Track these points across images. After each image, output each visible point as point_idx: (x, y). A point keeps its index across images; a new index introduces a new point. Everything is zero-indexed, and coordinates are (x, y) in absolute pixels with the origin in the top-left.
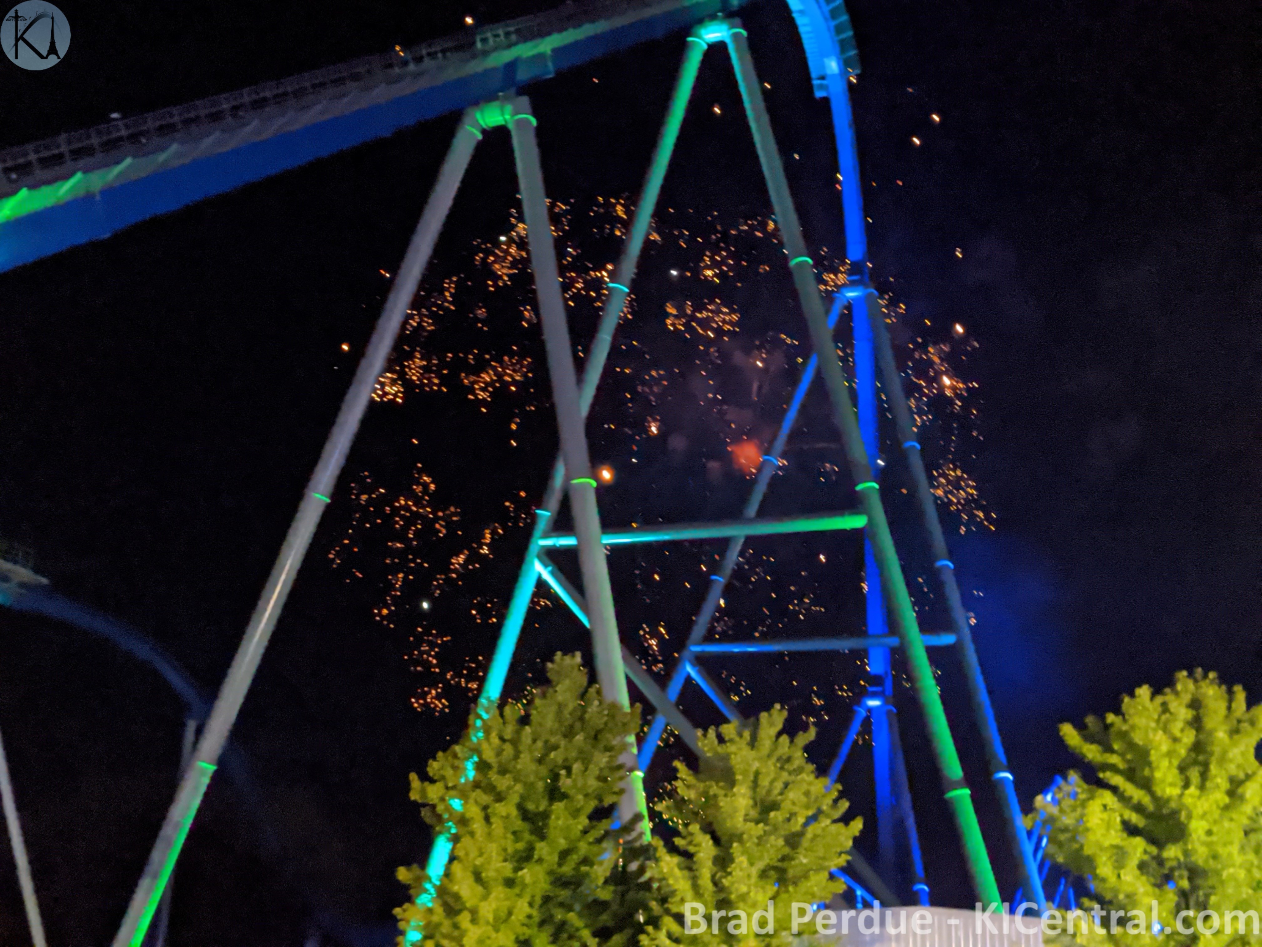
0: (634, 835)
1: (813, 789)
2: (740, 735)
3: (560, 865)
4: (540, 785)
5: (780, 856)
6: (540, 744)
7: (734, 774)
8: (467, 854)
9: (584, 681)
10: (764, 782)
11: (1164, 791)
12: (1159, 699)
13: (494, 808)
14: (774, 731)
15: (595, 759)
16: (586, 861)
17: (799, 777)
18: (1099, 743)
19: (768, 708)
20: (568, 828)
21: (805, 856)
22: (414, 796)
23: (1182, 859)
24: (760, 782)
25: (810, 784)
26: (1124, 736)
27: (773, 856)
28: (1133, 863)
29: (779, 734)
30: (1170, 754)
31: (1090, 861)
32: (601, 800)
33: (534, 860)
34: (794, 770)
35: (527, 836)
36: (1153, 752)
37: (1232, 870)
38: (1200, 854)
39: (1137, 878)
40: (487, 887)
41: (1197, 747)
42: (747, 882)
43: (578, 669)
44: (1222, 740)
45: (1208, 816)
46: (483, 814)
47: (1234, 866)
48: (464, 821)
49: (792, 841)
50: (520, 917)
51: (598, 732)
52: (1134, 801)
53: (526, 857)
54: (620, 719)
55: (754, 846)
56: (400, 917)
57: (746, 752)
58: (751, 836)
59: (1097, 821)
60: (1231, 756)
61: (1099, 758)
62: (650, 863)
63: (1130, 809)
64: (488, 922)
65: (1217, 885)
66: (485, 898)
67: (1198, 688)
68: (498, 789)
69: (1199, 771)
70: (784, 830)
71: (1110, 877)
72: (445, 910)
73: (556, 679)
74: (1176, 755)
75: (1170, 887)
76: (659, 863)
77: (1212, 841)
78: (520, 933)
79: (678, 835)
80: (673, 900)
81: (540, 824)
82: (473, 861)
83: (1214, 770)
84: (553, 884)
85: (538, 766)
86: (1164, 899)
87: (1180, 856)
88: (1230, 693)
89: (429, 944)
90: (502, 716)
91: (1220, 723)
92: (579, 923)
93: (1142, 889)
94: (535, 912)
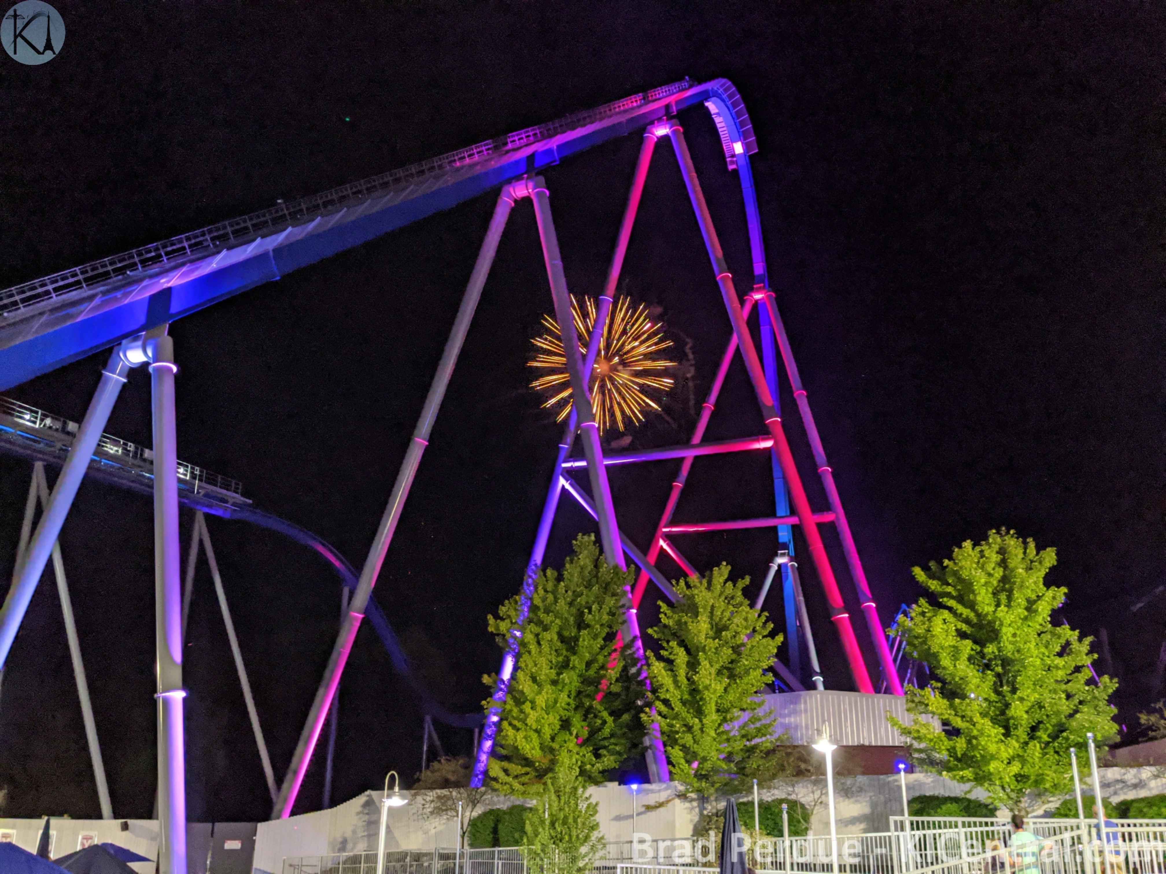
0: (633, 649)
1: (749, 616)
2: (701, 583)
3: (586, 671)
4: (572, 619)
5: (730, 661)
6: (570, 593)
7: (697, 608)
8: (527, 666)
9: (597, 551)
10: (718, 613)
11: (983, 609)
12: (978, 549)
13: (543, 636)
14: (722, 580)
15: (606, 602)
16: (602, 667)
17: (740, 609)
18: (939, 579)
19: (718, 565)
20: (591, 647)
21: (747, 660)
22: (491, 629)
23: (997, 653)
24: (715, 613)
25: (747, 613)
26: (955, 574)
27: (726, 660)
28: (964, 656)
29: (725, 582)
30: (986, 584)
31: (935, 656)
32: (610, 627)
33: (570, 668)
34: (737, 604)
35: (564, 652)
36: (975, 583)
37: (1031, 659)
38: (1009, 649)
39: (967, 666)
40: (540, 685)
41: (1004, 579)
42: (709, 678)
43: (592, 544)
44: (1020, 574)
45: (1013, 624)
46: (536, 639)
47: (1032, 657)
48: (523, 644)
49: (737, 649)
50: (563, 705)
51: (608, 584)
52: (964, 616)
53: (565, 665)
54: (620, 574)
55: (713, 654)
56: (485, 707)
57: (705, 593)
58: (710, 649)
59: (940, 630)
60: (1027, 584)
61: (939, 589)
62: (645, 667)
63: (961, 622)
64: (542, 709)
65: (1021, 669)
66: (539, 693)
67: (1003, 541)
68: (545, 623)
69: (1006, 595)
70: (732, 643)
71: (949, 667)
72: (514, 701)
73: (578, 550)
74: (990, 585)
75: (989, 672)
76: (651, 667)
77: (1016, 641)
78: (563, 714)
79: (663, 648)
80: (661, 691)
81: (573, 644)
82: (531, 671)
83: (1016, 594)
84: (582, 683)
85: (569, 607)
86: (986, 680)
87: (996, 651)
88: (1025, 543)
89: (505, 724)
90: (545, 576)
91: (1019, 563)
92: (600, 708)
93: (971, 674)
94: (572, 701)
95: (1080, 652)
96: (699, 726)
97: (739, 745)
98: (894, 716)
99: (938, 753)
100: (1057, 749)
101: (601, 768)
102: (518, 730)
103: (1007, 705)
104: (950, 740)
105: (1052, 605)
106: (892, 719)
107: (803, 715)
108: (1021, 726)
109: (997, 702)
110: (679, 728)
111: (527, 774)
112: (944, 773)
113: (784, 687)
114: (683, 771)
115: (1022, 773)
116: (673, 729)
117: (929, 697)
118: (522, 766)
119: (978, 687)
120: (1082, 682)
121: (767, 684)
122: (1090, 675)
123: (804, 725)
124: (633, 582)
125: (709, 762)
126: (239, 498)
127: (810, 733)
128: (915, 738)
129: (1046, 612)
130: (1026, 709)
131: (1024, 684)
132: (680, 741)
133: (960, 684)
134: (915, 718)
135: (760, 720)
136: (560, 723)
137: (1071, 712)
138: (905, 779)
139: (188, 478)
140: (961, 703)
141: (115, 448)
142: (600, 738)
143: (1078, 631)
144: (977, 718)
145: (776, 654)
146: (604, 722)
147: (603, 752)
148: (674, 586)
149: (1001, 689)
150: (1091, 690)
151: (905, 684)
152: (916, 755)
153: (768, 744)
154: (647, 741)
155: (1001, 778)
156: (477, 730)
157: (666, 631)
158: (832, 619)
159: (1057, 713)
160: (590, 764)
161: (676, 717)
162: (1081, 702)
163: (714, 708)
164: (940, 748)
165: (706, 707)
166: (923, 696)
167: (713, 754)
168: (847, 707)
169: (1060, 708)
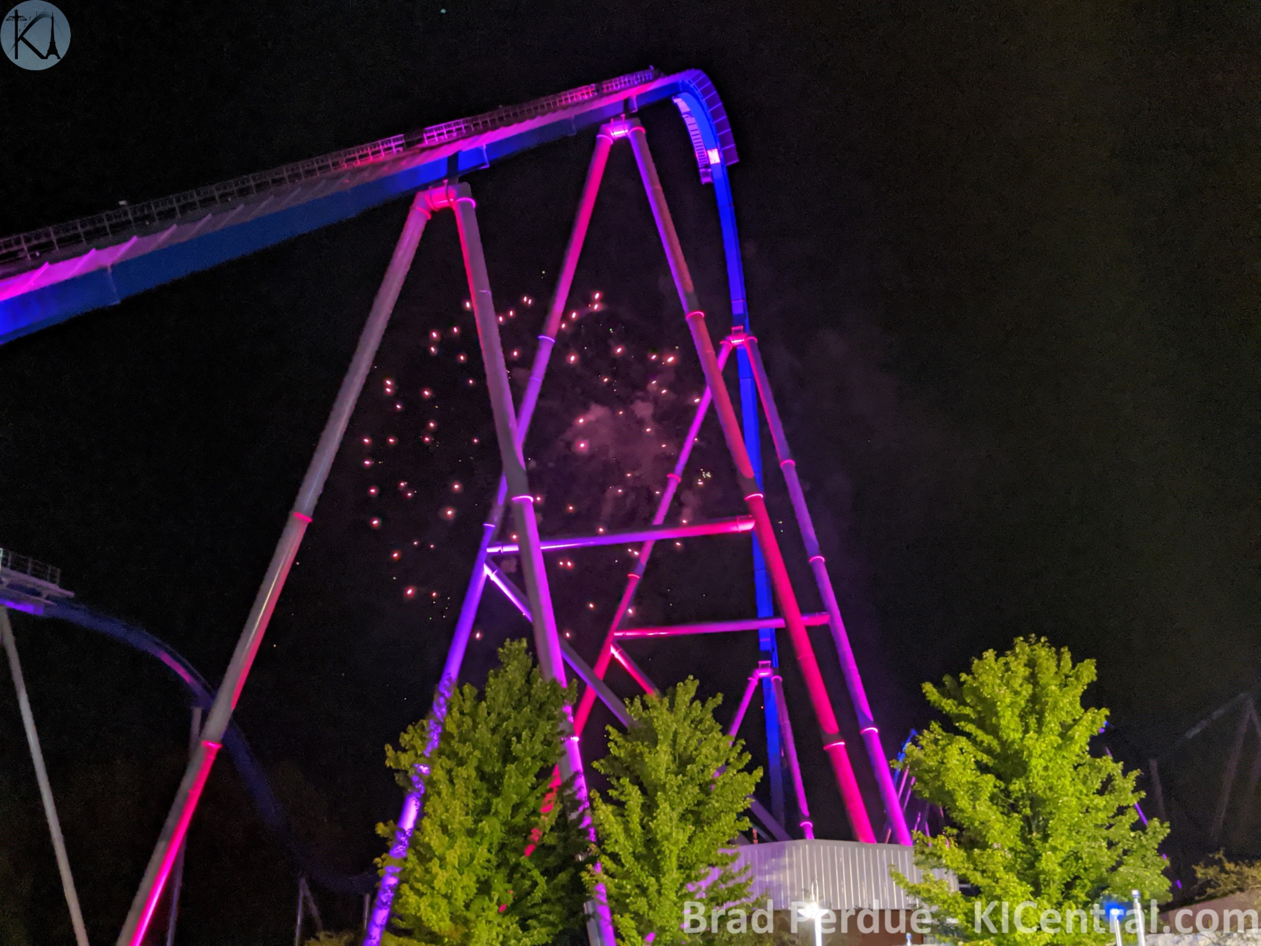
0: (574, 788)
1: (722, 744)
2: (661, 702)
3: (513, 817)
4: (495, 750)
5: (696, 802)
6: (493, 716)
7: (657, 735)
8: (435, 811)
9: (530, 661)
10: (682, 741)
11: (1008, 735)
12: (1002, 660)
13: (457, 771)
14: (687, 698)
15: (540, 726)
16: (534, 812)
17: (710, 735)
18: (955, 698)
19: (683, 679)
20: (520, 786)
21: (717, 801)
22: (388, 763)
23: (1025, 791)
24: (678, 741)
25: (719, 741)
26: (975, 692)
27: (691, 802)
28: (986, 795)
29: (692, 701)
30: (1012, 704)
31: (950, 795)
32: (545, 760)
33: (491, 814)
34: (706, 730)
35: (485, 794)
36: (999, 703)
37: (1066, 798)
38: (1039, 786)
39: (989, 808)
40: (451, 836)
41: (1034, 699)
42: (669, 824)
43: (523, 652)
44: (1053, 692)
45: (1045, 755)
46: (448, 777)
47: (1067, 796)
48: (431, 783)
49: (705, 788)
50: (481, 861)
51: (542, 705)
52: (985, 744)
53: (485, 811)
54: (559, 693)
55: (675, 794)
56: (379, 866)
57: (666, 715)
58: (672, 786)
59: (955, 762)
60: (1061, 705)
61: (955, 710)
62: (588, 812)
63: (982, 751)
64: (454, 867)
65: (1054, 811)
66: (451, 847)
67: (1032, 650)
68: (460, 755)
69: (1036, 718)
70: (699, 780)
71: (967, 808)
72: (418, 859)
73: (506, 661)
74: (1017, 705)
75: (1016, 815)
76: (596, 812)
77: (1048, 775)
78: (481, 874)
79: (612, 787)
80: (608, 842)
81: (496, 783)
82: (441, 819)
83: (1048, 717)
84: (508, 832)
85: (493, 734)
86: (1012, 825)
87: (1023, 788)
88: (1059, 654)
89: (406, 888)
90: (462, 694)
91: (1052, 678)
92: (530, 865)
93: (994, 817)
94: (492, 857)
95: (1124, 789)
96: (656, 887)
98: (900, 871)
99: (953, 918)
102: (422, 895)
103: (1037, 856)
104: (968, 901)
105: (1092, 731)
106: (897, 876)
107: (788, 872)
108: (1054, 882)
109: (1024, 853)
110: (630, 890)
112: (961, 943)
113: (763, 835)
116: (623, 892)
117: (943, 847)
118: (426, 943)
119: (1002, 833)
120: (1127, 827)
121: (744, 833)
122: (1137, 817)
123: (788, 883)
124: (575, 701)
125: (668, 934)
126: (56, 589)
127: (796, 895)
128: (924, 900)
129: (1085, 739)
130: (1060, 860)
131: (1057, 830)
132: (632, 907)
133: (980, 830)
134: (925, 873)
135: (733, 878)
136: (477, 885)
137: (1114, 864)
140: (982, 854)
142: (529, 905)
143: (1122, 763)
144: (1000, 873)
145: (755, 793)
146: (535, 884)
147: (532, 922)
148: (627, 707)
149: (1029, 836)
150: (1137, 836)
151: (914, 831)
154: (588, 908)
156: (368, 898)
157: (617, 764)
158: (825, 748)
159: (1098, 865)
160: (515, 939)
161: (627, 875)
162: (1125, 852)
163: (674, 862)
164: (955, 911)
165: (665, 862)
166: (936, 846)
167: (673, 923)
168: (842, 860)
169: (1102, 859)
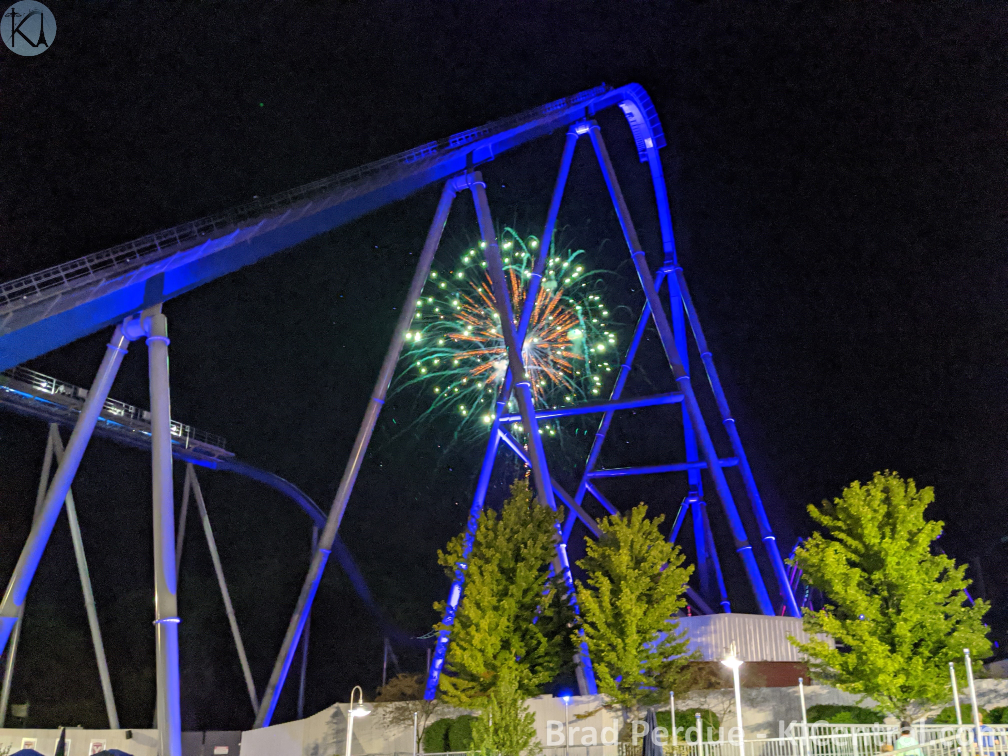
0: (564, 579)
1: (665, 549)
2: (622, 520)
3: (523, 598)
4: (510, 553)
5: (648, 588)
6: (508, 530)
7: (619, 542)
8: (471, 594)
9: (532, 494)
10: (637, 546)
11: (870, 541)
12: (865, 488)
13: (485, 567)
14: (640, 518)
15: (540, 538)
16: (537, 595)
17: (657, 543)
18: (831, 515)
19: (636, 505)
20: (527, 577)
21: (663, 588)
22: (440, 562)
23: (883, 580)
24: (634, 547)
25: (663, 546)
26: (845, 510)
27: (645, 588)
28: (854, 583)
29: (644, 519)
30: (873, 519)
31: (829, 583)
32: (544, 560)
33: (509, 595)
34: (653, 539)
35: (504, 582)
36: (862, 519)
37: (913, 585)
38: (894, 576)
39: (857, 591)
40: (483, 611)
41: (889, 515)
42: (630, 603)
43: (527, 488)
44: (903, 510)
45: (897, 554)
46: (479, 571)
47: (914, 582)
48: (469, 575)
50: (503, 627)
51: (541, 523)
52: (853, 547)
53: (504, 594)
54: (552, 514)
55: (633, 583)
56: (436, 630)
57: (625, 529)
58: (631, 577)
59: (831, 559)
60: (909, 519)
61: (831, 524)
62: (574, 595)
63: (851, 552)
64: (485, 631)
65: (905, 593)
66: (483, 617)
67: (887, 481)
68: (487, 557)
69: (891, 529)
70: (650, 573)
71: (841, 592)
72: (461, 625)
73: (515, 494)
74: (876, 520)
75: (876, 596)
76: (579, 594)
77: (900, 568)
78: (503, 636)
79: (590, 578)
80: (589, 615)
82: (475, 598)
83: (899, 527)
84: (520, 608)
85: (508, 543)
86: (874, 603)
87: (882, 577)
88: (906, 483)
89: (454, 645)
90: (486, 515)
91: (901, 500)
92: (536, 630)
93: (860, 598)
94: (511, 625)
95: (956, 578)
96: (622, 645)
97: (657, 662)
98: (793, 635)
99: (833, 667)
100: (937, 663)
101: (537, 682)
102: (464, 649)
103: (893, 625)
104: (843, 656)
105: (931, 537)
106: (791, 638)
107: (713, 635)
108: (905, 643)
109: (883, 623)
110: (605, 647)
111: (473, 688)
112: (838, 685)
113: (696, 611)
114: (608, 685)
115: (907, 685)
116: (600, 648)
117: (824, 619)
118: (469, 681)
119: (867, 609)
120: (959, 604)
121: (681, 609)
122: (966, 598)
123: (714, 643)
124: (563, 520)
125: (631, 677)
126: (223, 452)
127: (719, 650)
128: (812, 655)
129: (926, 543)
130: (910, 628)
131: (907, 606)
132: (606, 659)
133: (850, 607)
134: (812, 636)
135: (675, 640)
136: (501, 643)
137: (949, 630)
138: (804, 691)
139: (180, 435)
140: (852, 623)
141: (119, 411)
142: (536, 656)
143: (954, 559)
144: (866, 637)
145: (689, 582)
146: (539, 643)
147: (538, 668)
148: (598, 523)
149: (887, 611)
150: (967, 611)
151: (802, 608)
152: (813, 670)
153: (683, 661)
154: (577, 659)
155: (888, 689)
156: (429, 651)
157: (593, 563)
158: (738, 551)
159: (937, 631)
160: (527, 679)
161: (602, 637)
162: (958, 622)
163: (634, 629)
164: (834, 663)
165: (628, 628)
166: (818, 618)
167: (634, 670)
168: (752, 628)
169: (940, 627)
